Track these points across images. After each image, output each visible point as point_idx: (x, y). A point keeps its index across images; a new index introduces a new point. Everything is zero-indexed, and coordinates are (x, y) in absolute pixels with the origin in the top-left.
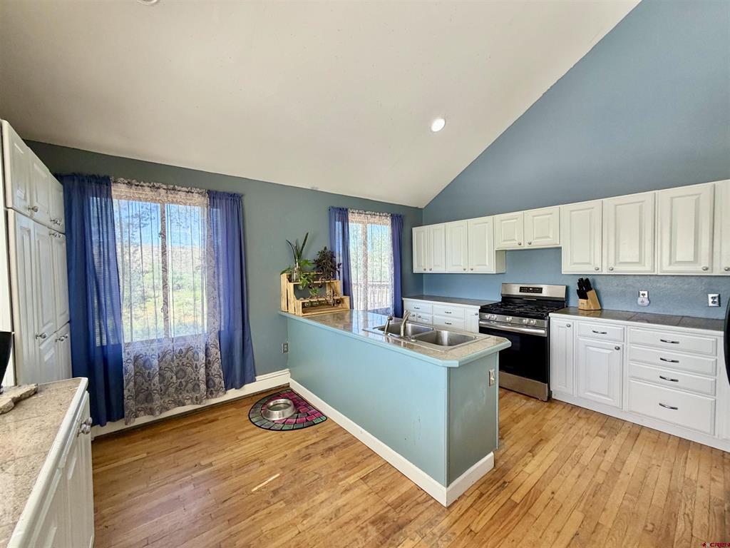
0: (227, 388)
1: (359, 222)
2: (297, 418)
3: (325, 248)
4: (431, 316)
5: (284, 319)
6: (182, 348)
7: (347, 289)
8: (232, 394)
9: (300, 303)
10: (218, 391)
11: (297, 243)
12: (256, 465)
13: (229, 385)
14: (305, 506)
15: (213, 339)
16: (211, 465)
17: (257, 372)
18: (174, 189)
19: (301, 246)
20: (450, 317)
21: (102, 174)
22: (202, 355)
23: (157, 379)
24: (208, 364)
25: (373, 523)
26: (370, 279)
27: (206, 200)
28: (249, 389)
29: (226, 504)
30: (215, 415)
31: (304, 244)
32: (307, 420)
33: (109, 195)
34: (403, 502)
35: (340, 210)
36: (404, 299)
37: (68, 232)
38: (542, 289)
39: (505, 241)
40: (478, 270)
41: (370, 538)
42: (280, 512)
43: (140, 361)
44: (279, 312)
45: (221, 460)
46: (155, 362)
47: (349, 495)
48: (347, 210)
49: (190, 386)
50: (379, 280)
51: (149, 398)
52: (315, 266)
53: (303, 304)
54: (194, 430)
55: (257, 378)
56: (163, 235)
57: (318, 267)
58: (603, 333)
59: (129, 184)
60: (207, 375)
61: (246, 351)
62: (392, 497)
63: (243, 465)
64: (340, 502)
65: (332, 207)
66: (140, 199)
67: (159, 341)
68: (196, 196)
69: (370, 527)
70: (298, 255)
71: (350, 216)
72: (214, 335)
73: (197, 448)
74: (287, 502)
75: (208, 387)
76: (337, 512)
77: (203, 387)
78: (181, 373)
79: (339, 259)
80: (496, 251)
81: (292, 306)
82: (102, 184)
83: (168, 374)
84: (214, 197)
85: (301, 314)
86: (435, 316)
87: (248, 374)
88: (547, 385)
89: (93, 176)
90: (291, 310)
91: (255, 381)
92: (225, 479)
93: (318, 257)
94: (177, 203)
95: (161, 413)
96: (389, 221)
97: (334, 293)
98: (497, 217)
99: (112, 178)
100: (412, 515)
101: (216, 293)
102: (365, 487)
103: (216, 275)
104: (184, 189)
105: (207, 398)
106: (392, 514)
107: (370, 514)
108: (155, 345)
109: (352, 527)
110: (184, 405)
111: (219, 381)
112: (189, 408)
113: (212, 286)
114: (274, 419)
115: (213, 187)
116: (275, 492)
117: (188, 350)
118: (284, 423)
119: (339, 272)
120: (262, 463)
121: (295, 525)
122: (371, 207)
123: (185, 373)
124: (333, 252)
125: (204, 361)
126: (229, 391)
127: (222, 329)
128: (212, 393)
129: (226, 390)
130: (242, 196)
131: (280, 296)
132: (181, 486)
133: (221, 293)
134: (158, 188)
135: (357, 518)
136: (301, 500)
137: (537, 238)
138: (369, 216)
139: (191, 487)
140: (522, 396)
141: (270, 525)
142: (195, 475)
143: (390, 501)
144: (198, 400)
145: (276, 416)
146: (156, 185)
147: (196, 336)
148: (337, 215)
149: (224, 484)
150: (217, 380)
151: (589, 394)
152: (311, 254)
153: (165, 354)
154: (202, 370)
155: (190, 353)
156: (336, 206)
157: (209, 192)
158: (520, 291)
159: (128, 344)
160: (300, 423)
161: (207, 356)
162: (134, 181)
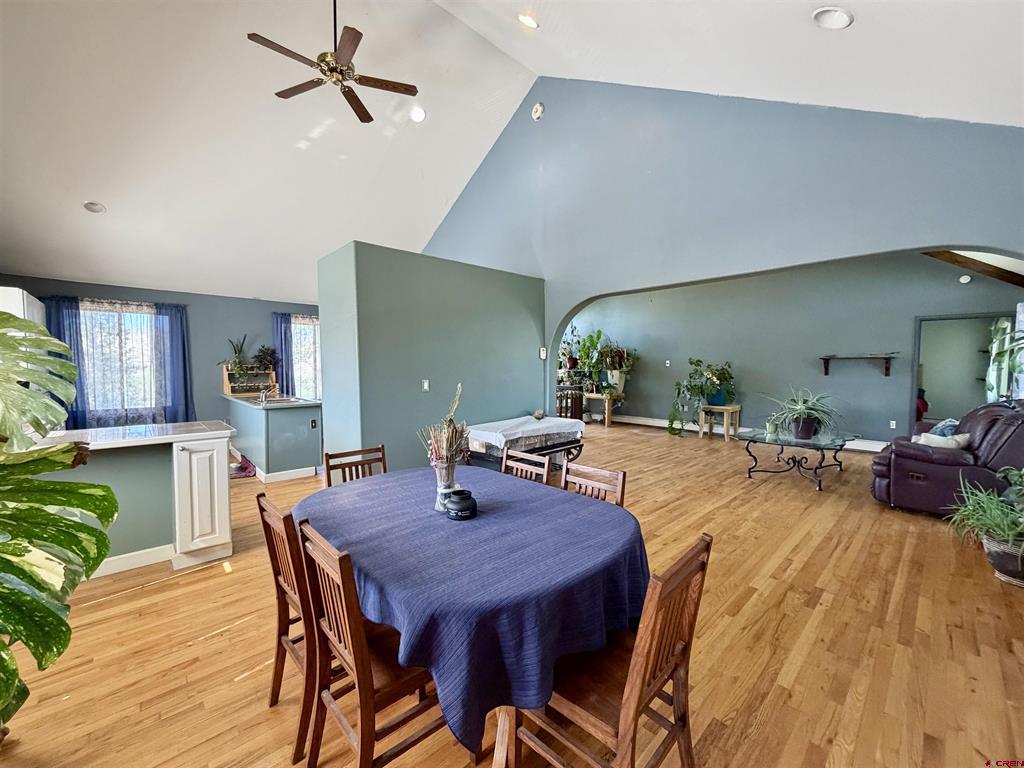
3: (265, 347)
6: (135, 415)
9: (230, 386)
11: (237, 340)
15: (160, 412)
18: (127, 304)
19: (241, 342)
21: (73, 295)
27: (154, 311)
31: (243, 342)
33: (78, 308)
35: (282, 315)
44: (221, 395)
48: (289, 315)
53: (233, 387)
57: (257, 361)
59: (93, 302)
65: (274, 313)
66: (100, 311)
67: (116, 410)
68: (145, 307)
70: (238, 350)
71: (293, 320)
72: (160, 408)
79: (281, 356)
81: (227, 389)
82: (73, 302)
84: (159, 307)
85: (231, 394)
89: (66, 297)
90: (227, 393)
93: (257, 353)
99: (80, 298)
101: (163, 377)
103: (161, 364)
104: (136, 303)
108: (112, 412)
115: (159, 301)
117: (139, 417)
124: (274, 350)
127: (168, 404)
130: (186, 306)
133: (167, 378)
134: (115, 303)
146: (113, 301)
148: (281, 319)
152: (251, 351)
156: (279, 311)
157: (156, 304)
162: (96, 300)
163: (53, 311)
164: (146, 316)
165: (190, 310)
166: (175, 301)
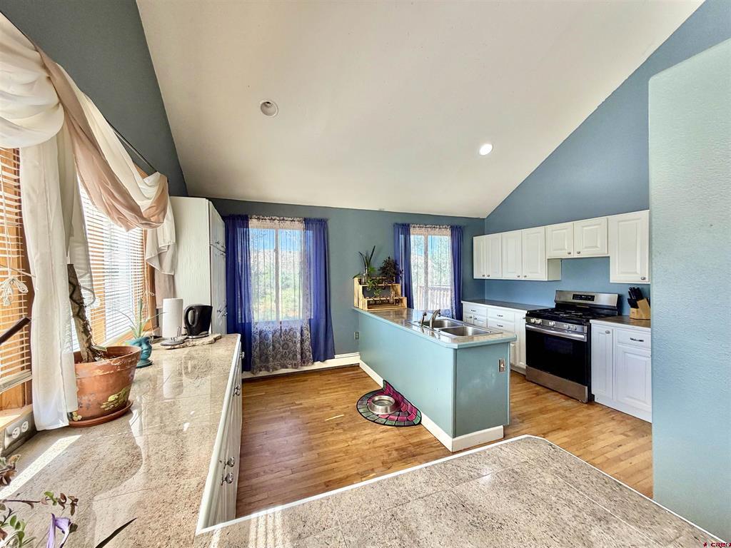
0: (315, 360)
1: (421, 234)
2: (399, 415)
3: (389, 258)
4: (485, 318)
5: (356, 313)
6: (287, 329)
7: (408, 292)
8: (318, 365)
9: (366, 300)
10: (308, 361)
11: (367, 254)
12: (329, 409)
13: (316, 359)
14: (355, 434)
15: (306, 325)
16: (301, 404)
17: (336, 352)
18: (283, 220)
19: (370, 256)
20: (502, 319)
21: (244, 214)
22: (299, 335)
23: (271, 347)
24: (302, 341)
25: (396, 450)
26: (429, 284)
27: (302, 226)
28: (330, 363)
29: (308, 425)
30: (305, 378)
31: (372, 255)
32: (408, 420)
33: (247, 227)
34: (422, 444)
35: (403, 225)
36: (462, 302)
37: (227, 251)
38: (594, 296)
39: (555, 250)
40: (531, 277)
41: (392, 457)
42: (339, 434)
43: (263, 334)
44: (353, 308)
45: (307, 403)
46: (270, 336)
47: (385, 434)
48: (409, 225)
49: (291, 355)
50: (438, 284)
51: (267, 360)
52: (381, 272)
53: (368, 302)
54: (292, 385)
55: (336, 356)
56: (276, 251)
57: (383, 273)
58: (641, 341)
59: (258, 219)
60: (302, 349)
61: (329, 335)
62: (415, 440)
63: (320, 408)
64: (378, 437)
65: (397, 224)
66: (264, 228)
67: (273, 322)
68: (297, 223)
69: (394, 452)
70: (367, 263)
71: (412, 230)
72: (306, 321)
73: (294, 394)
74: (345, 430)
75: (302, 358)
76: (375, 441)
77: (299, 356)
78: (286, 345)
79: (402, 267)
80: (548, 259)
81: (361, 303)
82: (244, 220)
83: (277, 345)
84: (307, 222)
85: (367, 309)
86: (489, 319)
87: (329, 352)
88: (586, 388)
89: (239, 216)
90: (361, 307)
91: (334, 358)
92: (309, 413)
93: (383, 265)
94: (285, 228)
95: (273, 371)
96: (449, 231)
97: (396, 294)
98: (549, 227)
99: (249, 216)
100: (425, 451)
101: (309, 291)
102: (397, 432)
103: (308, 278)
104: (290, 219)
105: (302, 365)
106: (411, 448)
107: (396, 446)
108: (271, 325)
109: (382, 449)
110: (287, 368)
111: (309, 354)
112: (290, 370)
113: (306, 286)
114: (377, 413)
115: (308, 216)
116: (338, 424)
117: (290, 330)
118: (387, 418)
119: (401, 278)
120: (332, 408)
121: (347, 442)
122: (432, 221)
123: (288, 345)
124: (396, 261)
125: (300, 339)
126: (316, 363)
127: (312, 317)
128: (304, 363)
129: (314, 361)
130: (327, 220)
131: (353, 294)
132: (284, 412)
133: (312, 291)
134: (274, 220)
135: (387, 446)
136: (354, 431)
137: (586, 248)
138: (429, 229)
139: (289, 413)
140: (561, 395)
141: (333, 439)
142: (292, 408)
143: (412, 442)
144: (295, 366)
145: (380, 410)
146: (273, 218)
147: (295, 321)
148: (400, 230)
149: (309, 415)
150: (308, 354)
151: (627, 399)
152: (378, 263)
153: (275, 332)
154: (299, 345)
155: (291, 332)
156: (400, 222)
157: (305, 220)
158: (573, 299)
159: (256, 323)
160: (402, 421)
161: (302, 335)
162: (261, 217)
163: (230, 228)
164: (297, 231)
165: (330, 224)
166: (319, 216)
